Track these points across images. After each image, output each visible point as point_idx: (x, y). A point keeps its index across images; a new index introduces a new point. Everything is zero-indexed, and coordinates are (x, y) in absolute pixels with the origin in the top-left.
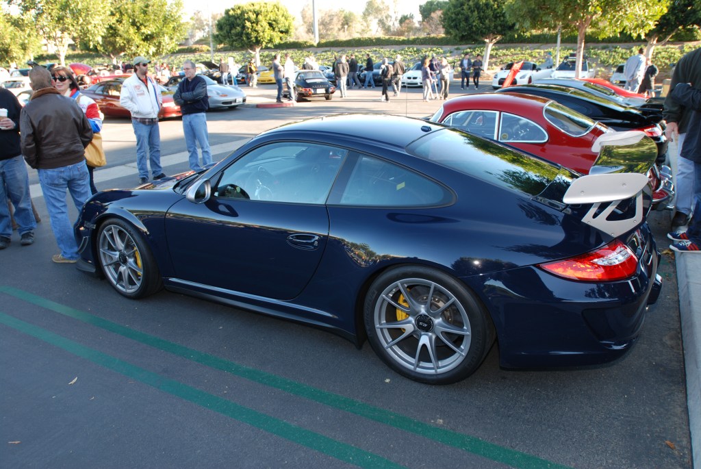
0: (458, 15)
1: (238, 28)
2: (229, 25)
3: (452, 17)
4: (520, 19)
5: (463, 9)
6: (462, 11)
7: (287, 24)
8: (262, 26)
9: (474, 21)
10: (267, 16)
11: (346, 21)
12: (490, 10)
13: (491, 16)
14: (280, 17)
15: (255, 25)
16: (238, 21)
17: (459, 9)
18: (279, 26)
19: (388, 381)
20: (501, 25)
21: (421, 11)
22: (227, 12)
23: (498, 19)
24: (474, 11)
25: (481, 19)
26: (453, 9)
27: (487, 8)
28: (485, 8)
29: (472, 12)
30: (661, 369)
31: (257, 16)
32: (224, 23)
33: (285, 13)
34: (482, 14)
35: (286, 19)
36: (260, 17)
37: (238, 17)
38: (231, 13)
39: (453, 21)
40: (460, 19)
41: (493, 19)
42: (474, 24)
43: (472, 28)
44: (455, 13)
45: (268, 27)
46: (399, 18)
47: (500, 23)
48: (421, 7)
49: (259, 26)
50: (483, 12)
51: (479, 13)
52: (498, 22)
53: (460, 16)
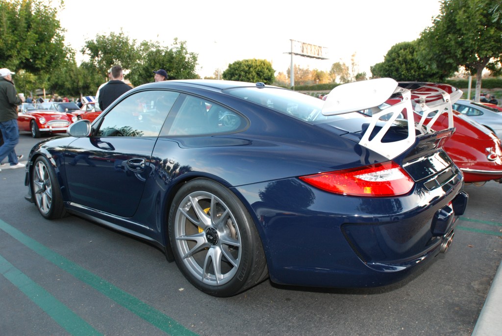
0: (391, 67)
1: (236, 76)
2: (230, 74)
3: (386, 69)
4: (429, 62)
5: (394, 63)
6: (394, 64)
7: (270, 74)
8: (252, 75)
9: (402, 71)
10: (256, 68)
11: (318, 77)
12: (415, 63)
13: (416, 68)
14: (265, 69)
15: (247, 74)
16: (237, 72)
17: (392, 63)
18: (265, 75)
19: (181, 289)
20: (423, 74)
21: (371, 70)
22: (230, 66)
23: (421, 70)
24: (403, 64)
25: (408, 70)
26: (387, 63)
27: (413, 62)
28: (411, 62)
29: (401, 64)
30: (456, 309)
31: (249, 68)
32: (228, 73)
33: (269, 67)
34: (409, 66)
35: (269, 71)
36: (251, 69)
37: (237, 69)
38: (232, 66)
39: (386, 71)
40: (392, 70)
41: (417, 70)
42: (403, 73)
43: (401, 76)
44: (388, 66)
45: (256, 76)
46: (355, 75)
47: (422, 72)
48: (371, 67)
49: (250, 75)
50: (410, 65)
51: (406, 65)
52: (421, 71)
53: (392, 68)
